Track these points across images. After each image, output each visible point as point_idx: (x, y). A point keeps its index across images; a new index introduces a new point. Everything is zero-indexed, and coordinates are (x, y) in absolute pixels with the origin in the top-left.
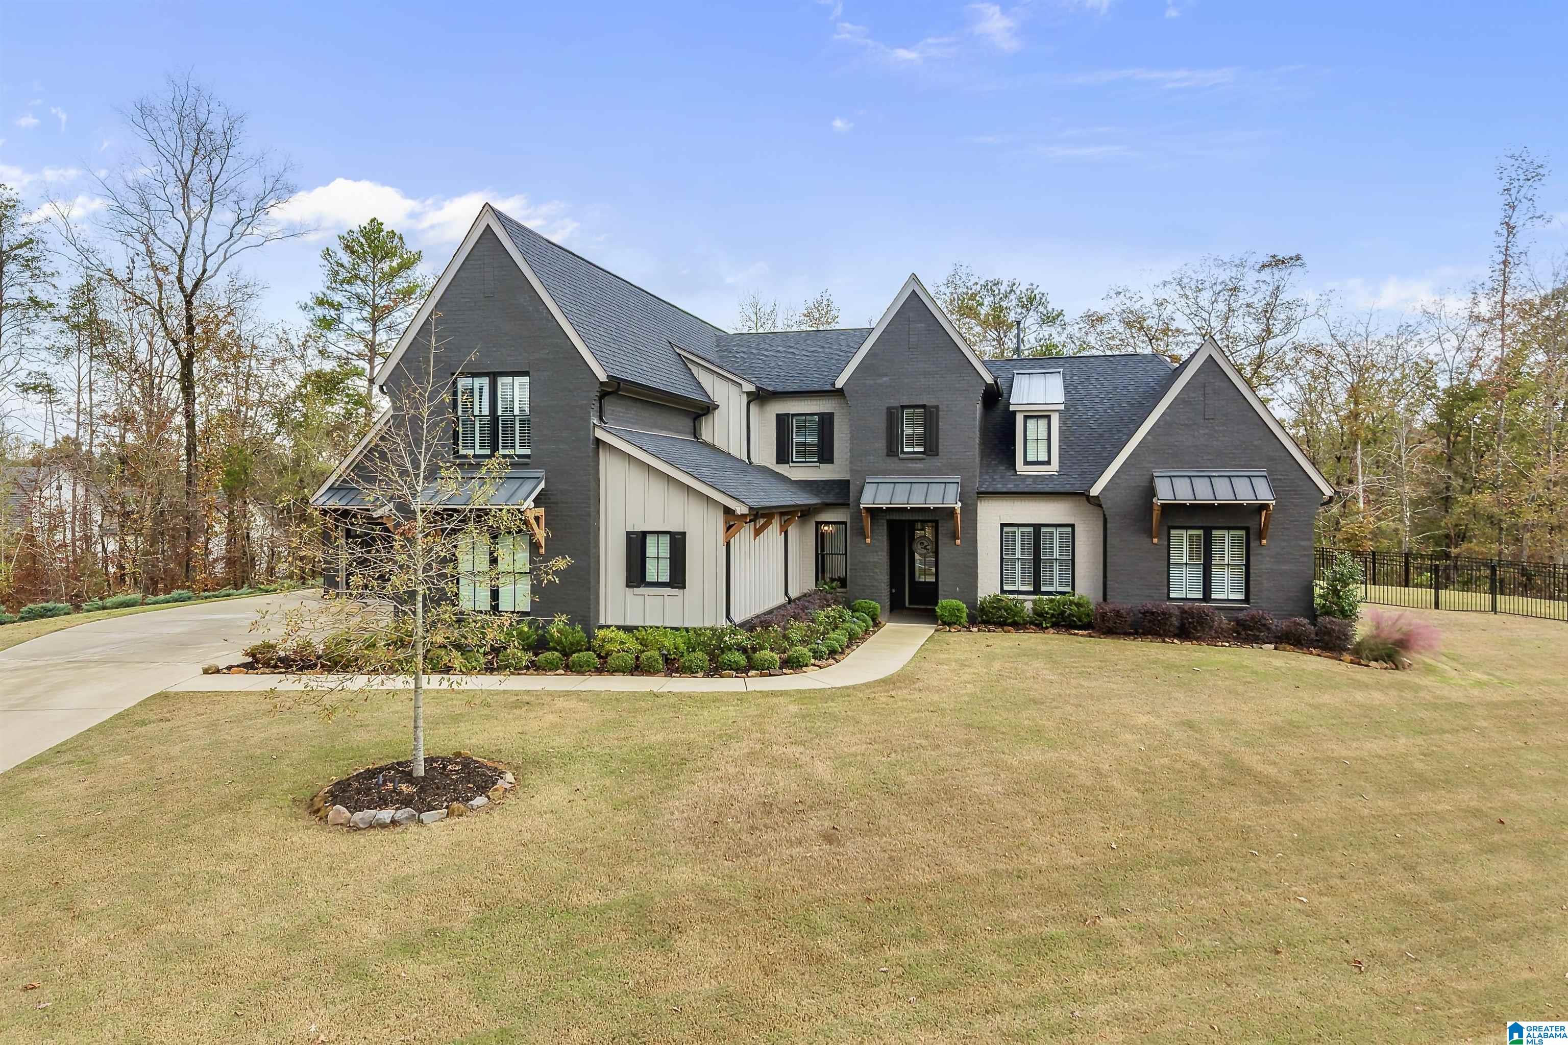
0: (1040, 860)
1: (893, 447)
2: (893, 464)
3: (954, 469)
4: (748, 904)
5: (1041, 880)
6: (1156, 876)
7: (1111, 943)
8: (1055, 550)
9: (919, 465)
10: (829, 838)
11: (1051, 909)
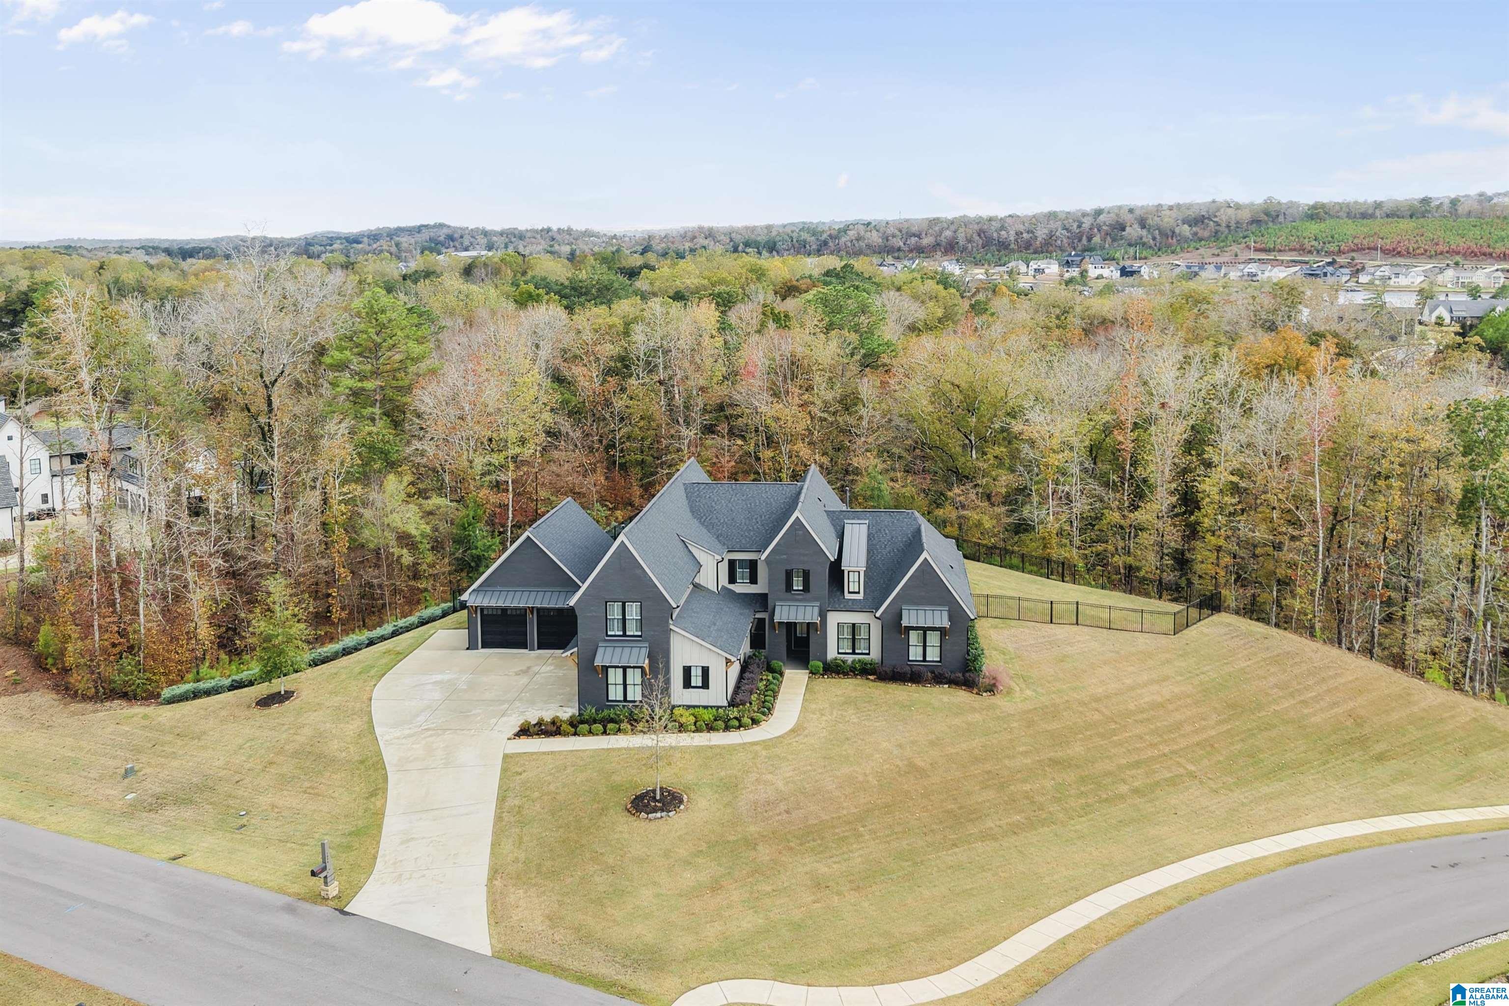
0: (845, 812)
1: (789, 586)
2: (788, 595)
3: (816, 599)
4: (772, 836)
5: (845, 819)
6: (877, 813)
7: (862, 836)
8: (863, 635)
9: (801, 597)
10: (787, 812)
11: (847, 828)
